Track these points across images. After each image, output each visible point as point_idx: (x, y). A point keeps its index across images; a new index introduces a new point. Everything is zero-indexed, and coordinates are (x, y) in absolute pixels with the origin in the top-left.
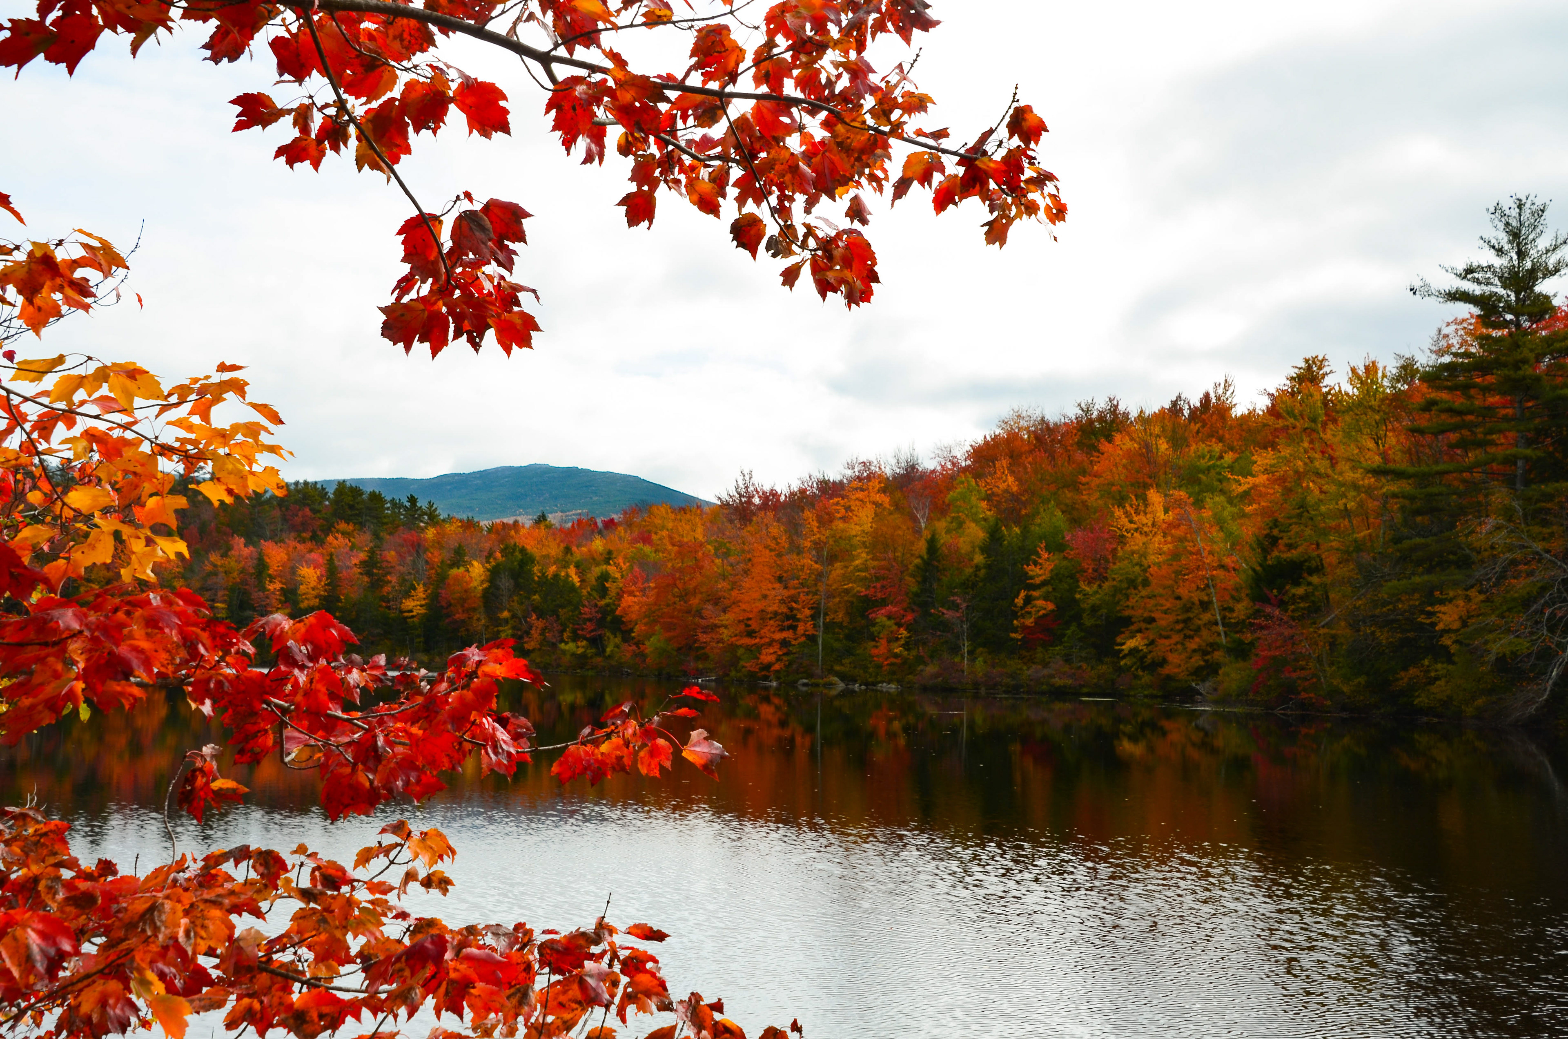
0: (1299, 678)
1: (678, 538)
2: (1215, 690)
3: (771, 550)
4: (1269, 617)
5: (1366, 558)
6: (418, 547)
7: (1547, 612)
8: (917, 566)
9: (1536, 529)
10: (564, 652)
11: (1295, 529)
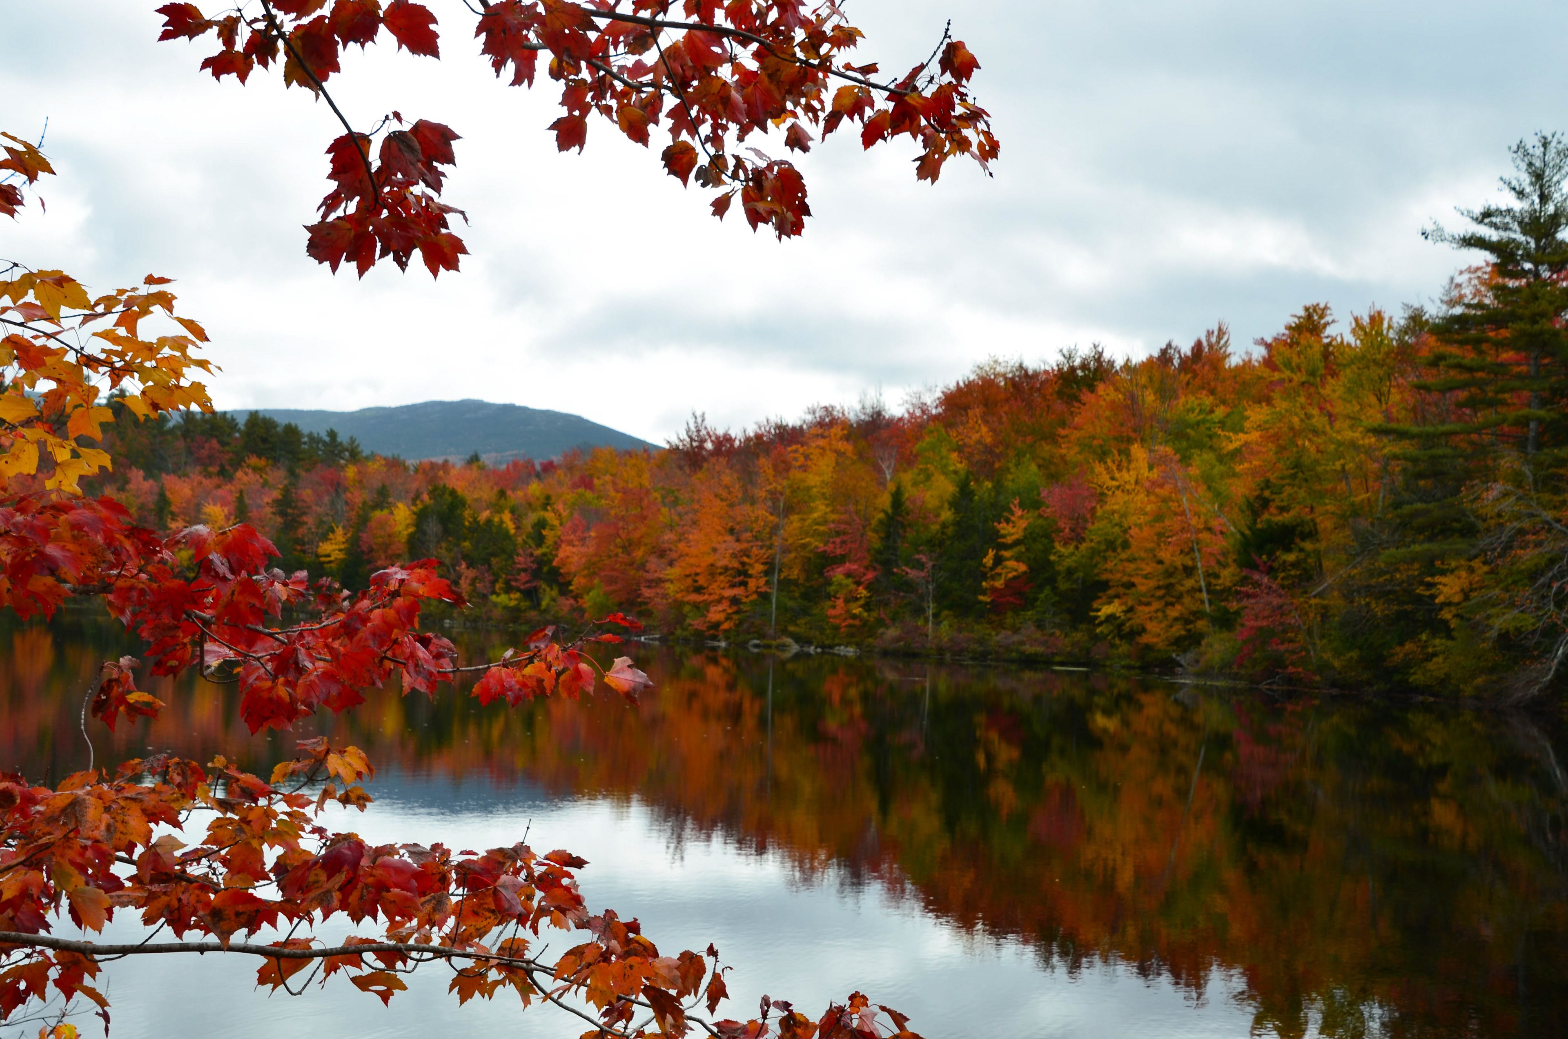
0: (1287, 651)
1: (621, 484)
2: (1197, 661)
3: (722, 500)
4: (1257, 584)
5: (1364, 524)
6: (337, 486)
7: (1556, 586)
8: (881, 522)
9: (1546, 497)
10: (495, 605)
11: (1288, 490)
